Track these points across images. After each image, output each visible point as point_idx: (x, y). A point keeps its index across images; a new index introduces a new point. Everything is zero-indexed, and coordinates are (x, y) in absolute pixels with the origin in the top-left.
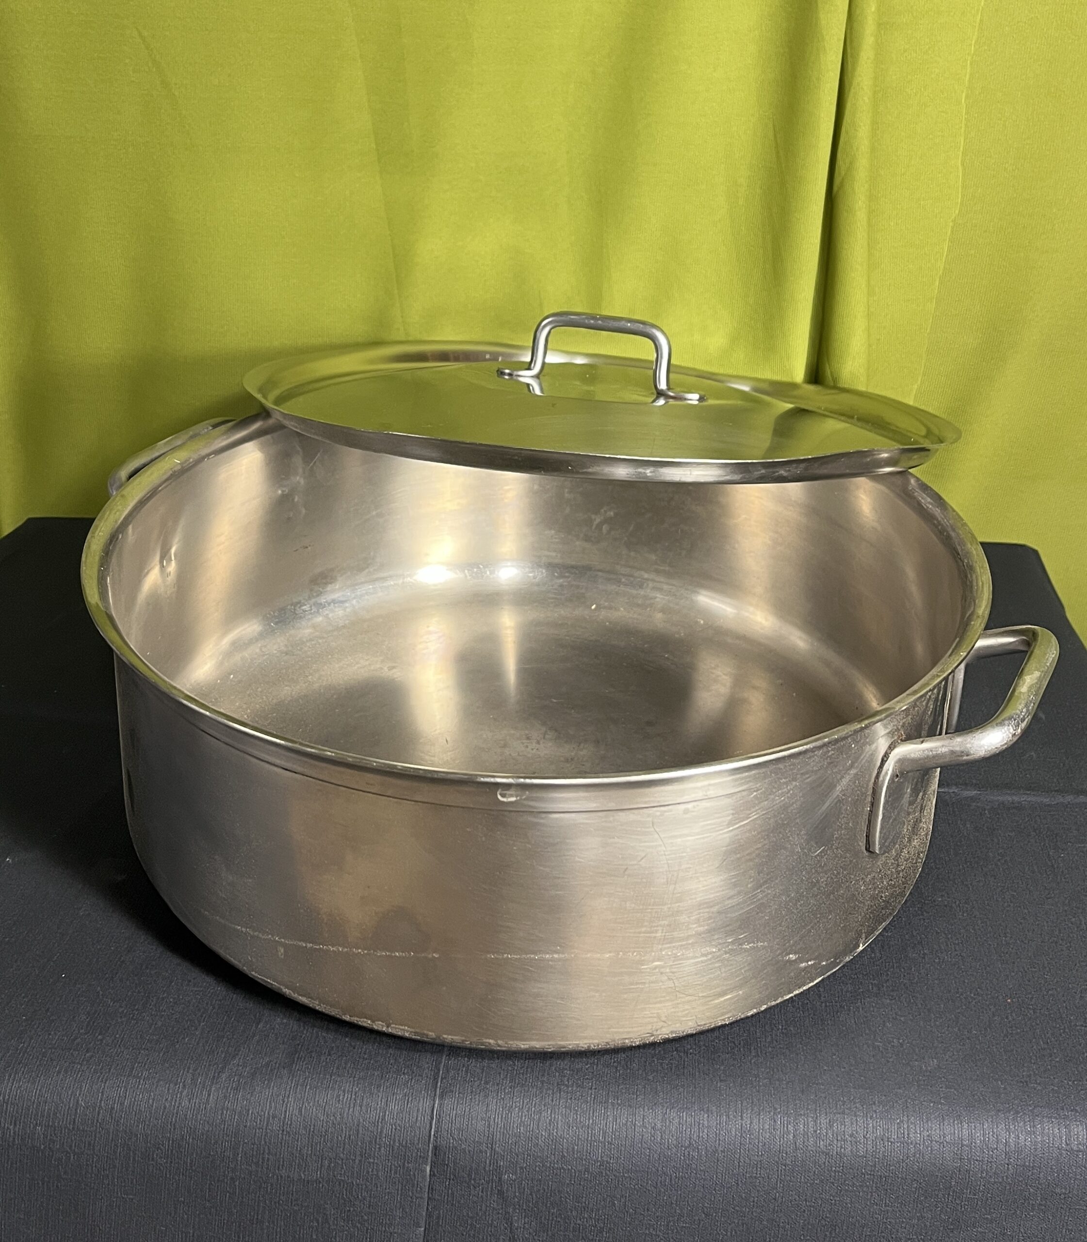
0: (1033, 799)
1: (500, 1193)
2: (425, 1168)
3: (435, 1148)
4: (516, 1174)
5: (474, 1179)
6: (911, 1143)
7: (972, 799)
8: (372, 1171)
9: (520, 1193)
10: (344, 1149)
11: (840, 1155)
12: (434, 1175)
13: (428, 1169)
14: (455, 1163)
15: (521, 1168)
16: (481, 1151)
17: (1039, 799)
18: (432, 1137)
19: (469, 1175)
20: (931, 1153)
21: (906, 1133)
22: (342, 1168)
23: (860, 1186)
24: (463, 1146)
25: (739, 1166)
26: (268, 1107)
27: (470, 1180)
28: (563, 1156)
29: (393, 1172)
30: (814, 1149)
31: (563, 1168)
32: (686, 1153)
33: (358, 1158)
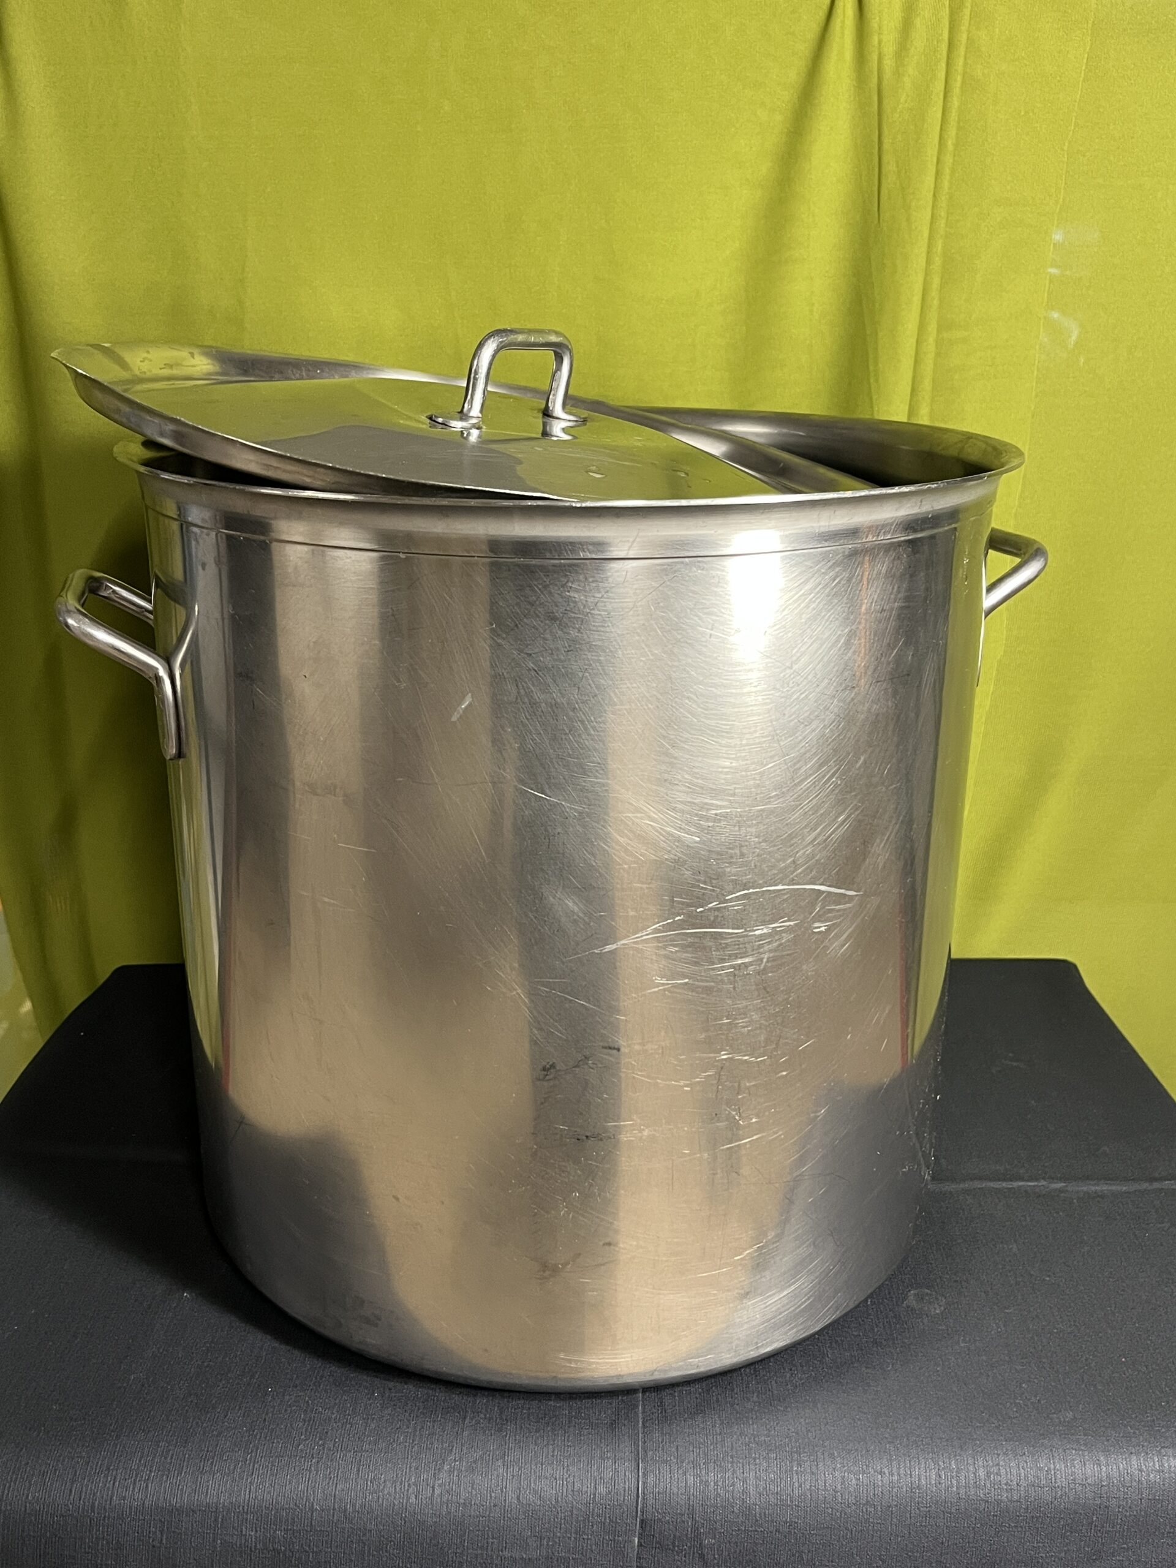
0: (1114, 1188)
1: (702, 1556)
2: (634, 1540)
3: (642, 1521)
4: (714, 1538)
5: (678, 1546)
6: (1058, 1486)
7: (1061, 1191)
8: (587, 1546)
9: (719, 1555)
10: (560, 1529)
11: (999, 1502)
12: (641, 1545)
13: (636, 1540)
14: (660, 1533)
15: (720, 1533)
16: (684, 1522)
17: (1119, 1188)
18: (639, 1512)
19: (673, 1543)
20: (1075, 1494)
21: (1053, 1479)
22: (559, 1545)
23: (1016, 1527)
24: (668, 1518)
25: (910, 1517)
26: (489, 1498)
27: (674, 1547)
28: (757, 1521)
29: (605, 1545)
30: (975, 1498)
31: (756, 1531)
32: (864, 1510)
33: (573, 1535)
